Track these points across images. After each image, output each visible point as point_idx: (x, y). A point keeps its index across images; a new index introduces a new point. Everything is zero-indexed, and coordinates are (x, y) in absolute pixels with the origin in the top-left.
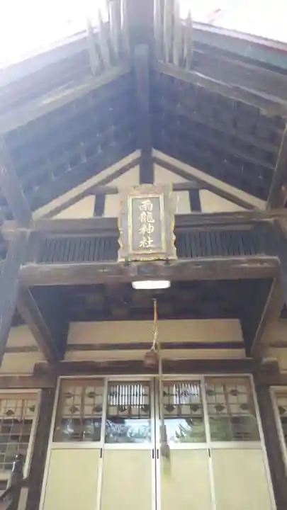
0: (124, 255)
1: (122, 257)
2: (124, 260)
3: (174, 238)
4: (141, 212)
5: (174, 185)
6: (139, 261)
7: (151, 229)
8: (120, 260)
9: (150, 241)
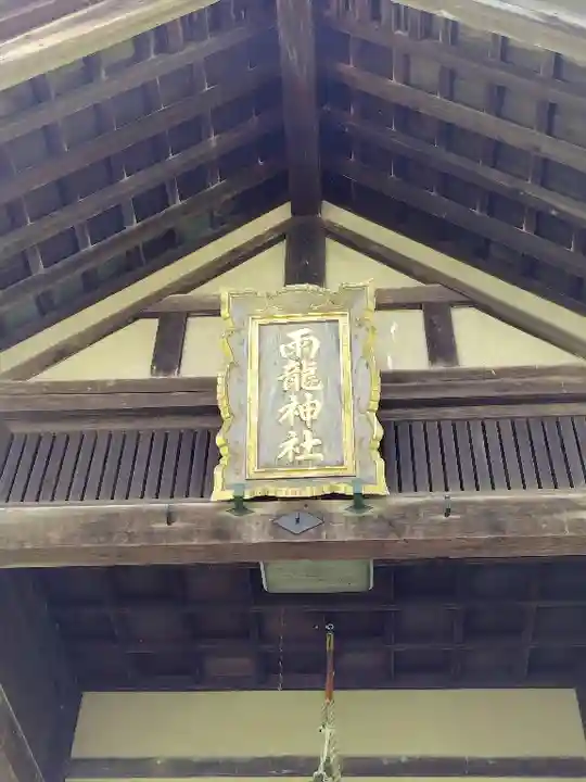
0: (234, 479)
1: (225, 487)
2: (229, 495)
3: (379, 432)
4: (285, 361)
5: (379, 293)
6: (274, 499)
7: (314, 408)
8: (220, 493)
9: (310, 443)
